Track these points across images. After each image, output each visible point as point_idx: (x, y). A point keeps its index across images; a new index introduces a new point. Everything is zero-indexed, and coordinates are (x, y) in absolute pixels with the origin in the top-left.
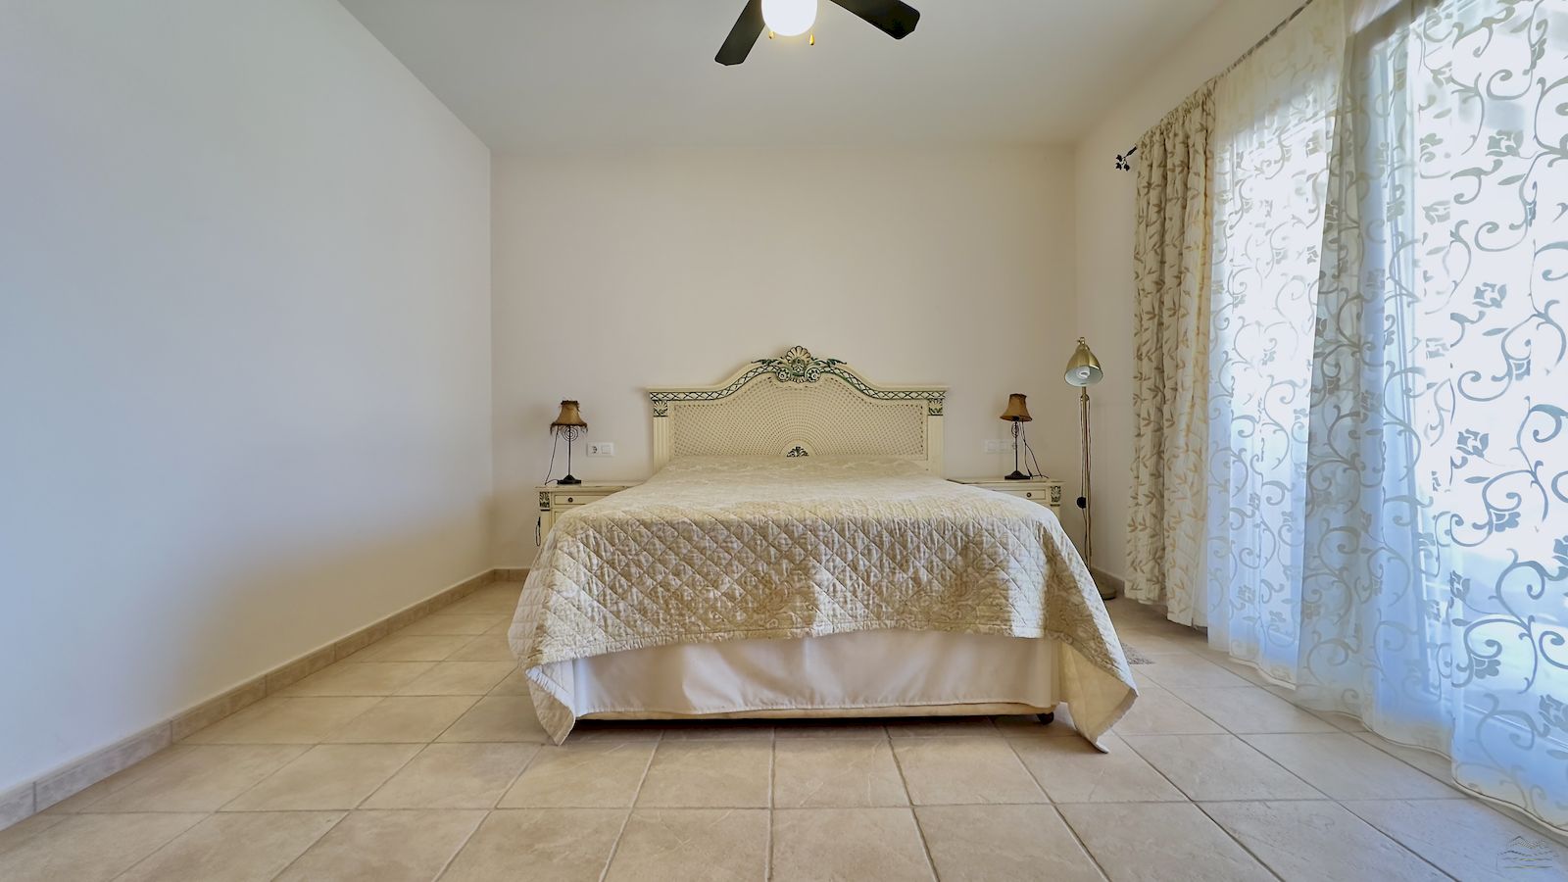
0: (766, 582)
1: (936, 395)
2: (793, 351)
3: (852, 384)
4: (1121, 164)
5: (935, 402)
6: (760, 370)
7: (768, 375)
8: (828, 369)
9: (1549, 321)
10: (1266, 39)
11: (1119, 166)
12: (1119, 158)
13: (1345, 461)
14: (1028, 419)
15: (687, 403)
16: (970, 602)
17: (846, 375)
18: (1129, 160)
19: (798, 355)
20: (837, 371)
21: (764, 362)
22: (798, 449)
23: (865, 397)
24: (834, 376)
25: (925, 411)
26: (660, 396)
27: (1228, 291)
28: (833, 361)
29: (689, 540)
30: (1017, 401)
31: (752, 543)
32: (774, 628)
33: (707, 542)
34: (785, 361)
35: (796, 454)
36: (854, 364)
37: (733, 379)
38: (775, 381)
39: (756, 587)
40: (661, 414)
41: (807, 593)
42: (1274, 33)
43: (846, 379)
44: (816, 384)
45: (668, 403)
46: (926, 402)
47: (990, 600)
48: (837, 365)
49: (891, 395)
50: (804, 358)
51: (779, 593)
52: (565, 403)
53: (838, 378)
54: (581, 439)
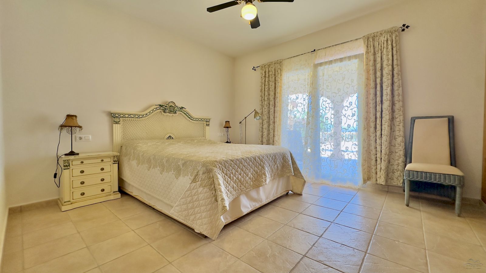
0: (257, 172)
1: (208, 120)
2: (170, 103)
3: (187, 115)
4: (254, 69)
5: (207, 122)
6: (158, 108)
7: (160, 110)
8: (180, 110)
9: (345, 116)
10: (295, 56)
11: (253, 69)
12: (254, 67)
13: (310, 137)
14: (230, 127)
15: (128, 119)
16: (285, 170)
17: (185, 112)
18: (256, 69)
19: (171, 104)
20: (183, 111)
21: (160, 105)
22: (170, 136)
23: (190, 120)
24: (181, 112)
25: (205, 125)
26: (117, 115)
27: (285, 103)
28: (183, 108)
29: (242, 164)
30: (228, 123)
31: (254, 162)
32: (259, 184)
33: (246, 164)
34: (168, 106)
35: (169, 138)
36: (188, 110)
37: (148, 111)
38: (162, 113)
39: (255, 174)
40: (117, 123)
41: (265, 174)
42: (297, 56)
43: (185, 114)
44: (176, 115)
45: (121, 118)
46: (205, 122)
47: (288, 169)
48: (183, 109)
49: (197, 120)
50: (173, 105)
51: (259, 175)
52: (68, 116)
53: (182, 113)
54: (77, 133)
